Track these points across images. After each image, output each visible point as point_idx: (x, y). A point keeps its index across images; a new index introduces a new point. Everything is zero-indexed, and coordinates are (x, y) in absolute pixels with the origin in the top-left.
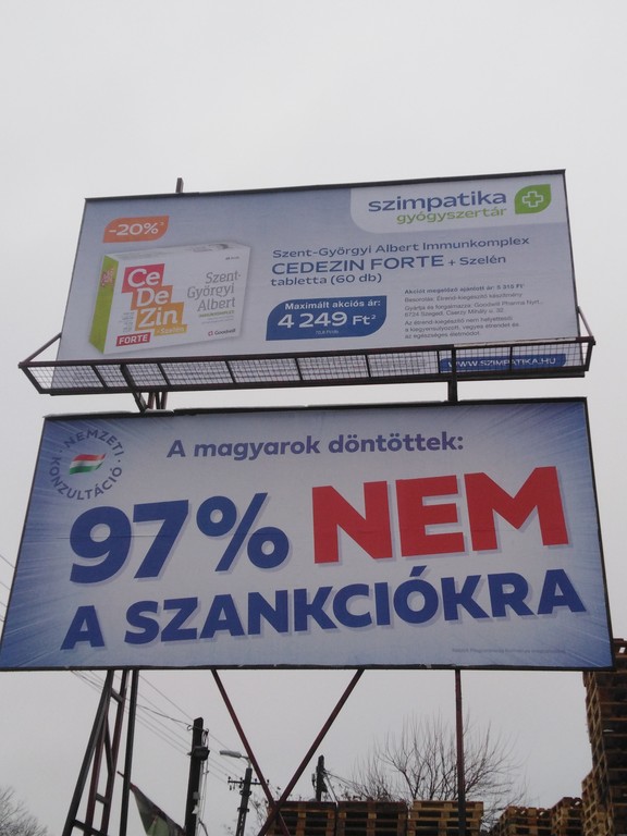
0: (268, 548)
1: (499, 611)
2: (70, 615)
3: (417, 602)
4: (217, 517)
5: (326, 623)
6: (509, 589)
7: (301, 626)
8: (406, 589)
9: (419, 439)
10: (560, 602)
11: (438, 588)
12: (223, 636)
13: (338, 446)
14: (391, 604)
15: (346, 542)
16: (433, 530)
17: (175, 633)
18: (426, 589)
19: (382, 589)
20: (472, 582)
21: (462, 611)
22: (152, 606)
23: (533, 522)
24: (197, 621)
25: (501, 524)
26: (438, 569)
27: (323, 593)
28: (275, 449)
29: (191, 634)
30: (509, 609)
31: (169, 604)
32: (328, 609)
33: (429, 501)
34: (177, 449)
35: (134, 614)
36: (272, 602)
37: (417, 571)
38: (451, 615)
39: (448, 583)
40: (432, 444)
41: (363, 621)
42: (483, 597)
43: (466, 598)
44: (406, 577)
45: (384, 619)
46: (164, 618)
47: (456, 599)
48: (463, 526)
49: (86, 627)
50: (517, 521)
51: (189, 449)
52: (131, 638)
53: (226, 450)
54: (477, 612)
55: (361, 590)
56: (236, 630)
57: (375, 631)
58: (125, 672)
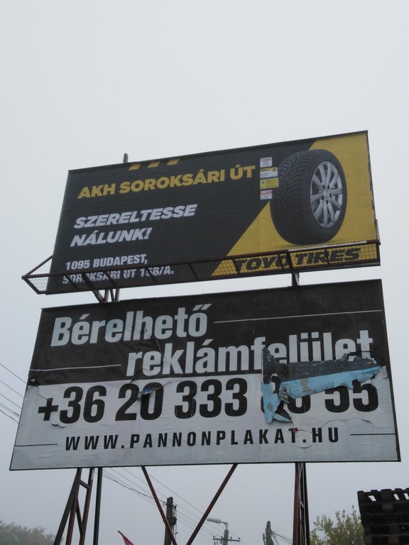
58: (92, 469)
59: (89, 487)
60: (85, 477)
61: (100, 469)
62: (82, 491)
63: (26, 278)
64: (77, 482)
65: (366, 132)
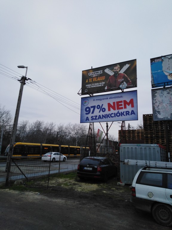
0: (104, 110)
1: (126, 115)
2: (86, 118)
3: (118, 115)
4: (98, 107)
5: (109, 117)
6: (127, 113)
7: (107, 118)
8: (117, 113)
9: (118, 97)
10: (133, 113)
11: (120, 113)
12: (100, 119)
13: (110, 98)
14: (116, 115)
15: (111, 109)
16: (120, 107)
17: (95, 119)
18: (119, 113)
19: (115, 113)
20: (124, 112)
21: (123, 115)
22: (93, 116)
23: (130, 105)
24: (97, 118)
25: (127, 106)
26: (120, 111)
27: (109, 114)
28: (104, 99)
29: (97, 119)
30: (127, 115)
31: (95, 116)
32: (110, 116)
33: (120, 104)
34: (94, 100)
35: (92, 117)
36: (104, 116)
37: (118, 111)
38: (122, 116)
39: (121, 112)
40: (120, 97)
41: (113, 117)
42: (125, 114)
43: (123, 114)
44: (117, 112)
45: (115, 116)
46: (94, 118)
47: (122, 114)
48: (123, 106)
49: (87, 119)
50: (129, 105)
51: (95, 100)
52: (91, 120)
53: (99, 100)
54: (124, 115)
55: (113, 114)
56: (101, 118)
57: (114, 118)
58: (92, 123)
59: (92, 125)
60: (91, 124)
61: (93, 123)
62: (91, 126)
63: (78, 94)
64: (90, 124)
65: (136, 60)
